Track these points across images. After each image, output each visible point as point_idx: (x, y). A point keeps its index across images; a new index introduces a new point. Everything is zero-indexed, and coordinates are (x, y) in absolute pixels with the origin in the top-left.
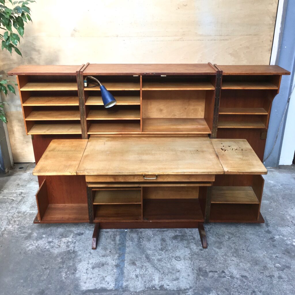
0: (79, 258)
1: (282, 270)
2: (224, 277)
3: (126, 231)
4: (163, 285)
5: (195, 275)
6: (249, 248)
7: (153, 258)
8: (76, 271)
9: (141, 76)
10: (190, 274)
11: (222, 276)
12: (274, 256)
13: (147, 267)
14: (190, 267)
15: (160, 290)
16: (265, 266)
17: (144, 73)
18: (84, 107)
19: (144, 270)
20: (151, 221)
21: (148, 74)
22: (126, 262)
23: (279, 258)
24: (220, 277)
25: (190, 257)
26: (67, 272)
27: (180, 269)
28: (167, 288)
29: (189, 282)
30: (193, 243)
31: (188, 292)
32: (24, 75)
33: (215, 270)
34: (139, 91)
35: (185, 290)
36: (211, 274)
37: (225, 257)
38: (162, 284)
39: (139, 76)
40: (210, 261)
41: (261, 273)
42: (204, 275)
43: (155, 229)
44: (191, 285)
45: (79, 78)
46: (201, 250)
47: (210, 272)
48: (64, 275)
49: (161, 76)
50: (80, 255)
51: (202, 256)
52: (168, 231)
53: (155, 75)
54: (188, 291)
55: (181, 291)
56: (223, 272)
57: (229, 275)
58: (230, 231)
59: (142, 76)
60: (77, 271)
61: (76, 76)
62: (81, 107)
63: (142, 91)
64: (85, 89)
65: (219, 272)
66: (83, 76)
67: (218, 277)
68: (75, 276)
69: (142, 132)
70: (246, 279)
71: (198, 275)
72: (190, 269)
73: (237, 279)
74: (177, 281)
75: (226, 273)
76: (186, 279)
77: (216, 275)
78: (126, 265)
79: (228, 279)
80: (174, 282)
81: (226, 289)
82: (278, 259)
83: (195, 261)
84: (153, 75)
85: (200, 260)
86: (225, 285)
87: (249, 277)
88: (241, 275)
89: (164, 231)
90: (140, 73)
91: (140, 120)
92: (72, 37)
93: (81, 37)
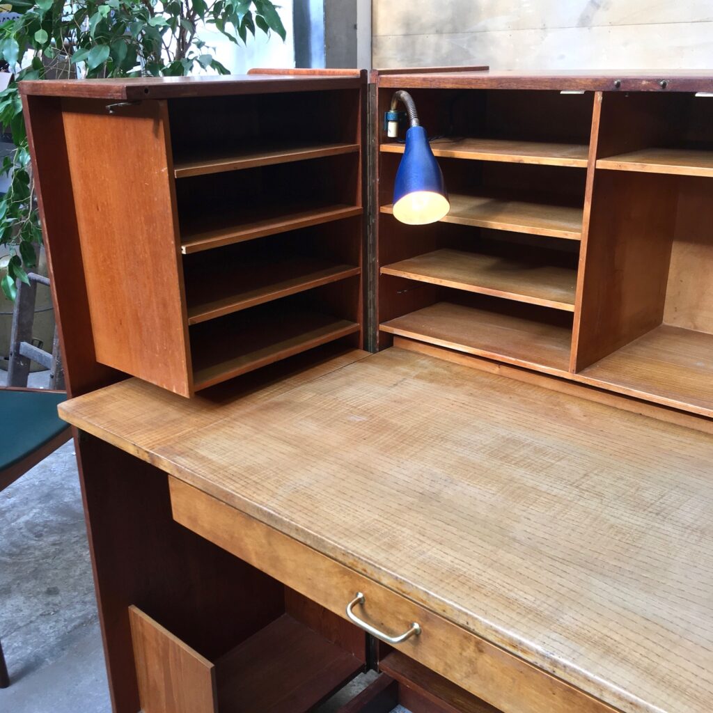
9: (598, 97)
17: (612, 80)
18: (377, 221)
21: (633, 87)
34: (582, 172)
39: (589, 95)
49: (697, 95)
53: (668, 89)
59: (605, 94)
63: (597, 171)
66: (379, 88)
69: (579, 369)
84: (658, 89)
90: (596, 80)
91: (571, 314)
92: (584, 26)
93: (611, 24)
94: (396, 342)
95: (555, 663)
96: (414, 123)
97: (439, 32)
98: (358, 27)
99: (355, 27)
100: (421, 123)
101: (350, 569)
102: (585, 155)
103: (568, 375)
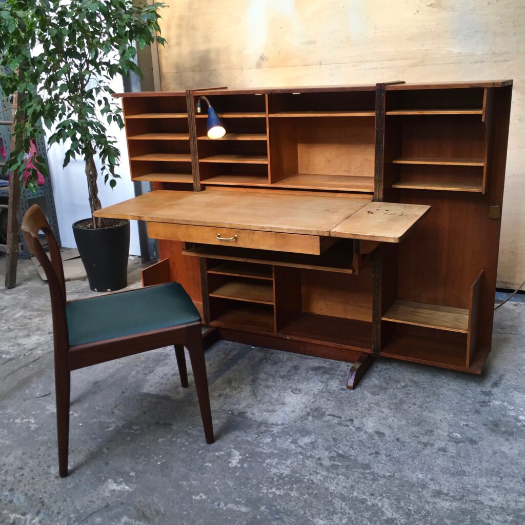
0: (166, 361)
1: (457, 443)
2: (347, 426)
3: (253, 347)
4: (246, 413)
5: (304, 413)
6: (426, 404)
7: (261, 382)
8: (150, 373)
9: (267, 96)
10: (297, 411)
11: (343, 424)
12: (462, 423)
13: (244, 390)
14: (305, 404)
15: (237, 416)
16: (431, 431)
17: (269, 90)
18: (196, 143)
19: (237, 392)
20: (288, 338)
21: (276, 92)
22: (221, 378)
23: (469, 427)
24: (340, 424)
25: (316, 393)
26: (141, 371)
27: (288, 402)
28: (248, 417)
29: (286, 418)
30: (338, 380)
31: (274, 428)
32: (129, 96)
33: (340, 415)
34: (265, 118)
35: (272, 424)
36: (327, 418)
37: (372, 405)
38: (247, 411)
39: (264, 95)
40: (343, 404)
41: (415, 436)
42: (317, 416)
43: (296, 354)
44: (285, 422)
45: (189, 99)
46: (343, 389)
47: (329, 415)
48: (133, 373)
49: (293, 94)
50: (170, 360)
51: (336, 396)
52: (313, 360)
53: (285, 92)
54: (275, 426)
55: (265, 423)
56: (352, 420)
57: (357, 426)
58: (415, 379)
59: (268, 95)
60: (152, 373)
61: (185, 97)
62: (192, 143)
63: (269, 118)
64: (197, 116)
65: (343, 419)
66: (194, 96)
67: (335, 424)
68: (145, 377)
69: (272, 183)
70: (379, 437)
71: (308, 414)
72: (302, 405)
73: (366, 433)
74: (270, 413)
75: (354, 423)
76: (285, 414)
77: (336, 421)
78: (218, 381)
79: (351, 429)
80: (265, 413)
81: (334, 439)
82: (467, 428)
83: (319, 399)
84: (283, 92)
85: (328, 400)
86: (338, 434)
87: (387, 435)
88: (376, 430)
89: (306, 358)
90: (265, 90)
91: (267, 165)
92: (258, 68)
93: (270, 67)
94: (207, 187)
95: (272, 228)
96: (210, 106)
97: (193, 71)
98: (154, 69)
99: (152, 69)
100: (212, 106)
101: (215, 227)
102: (265, 114)
103: (269, 185)
